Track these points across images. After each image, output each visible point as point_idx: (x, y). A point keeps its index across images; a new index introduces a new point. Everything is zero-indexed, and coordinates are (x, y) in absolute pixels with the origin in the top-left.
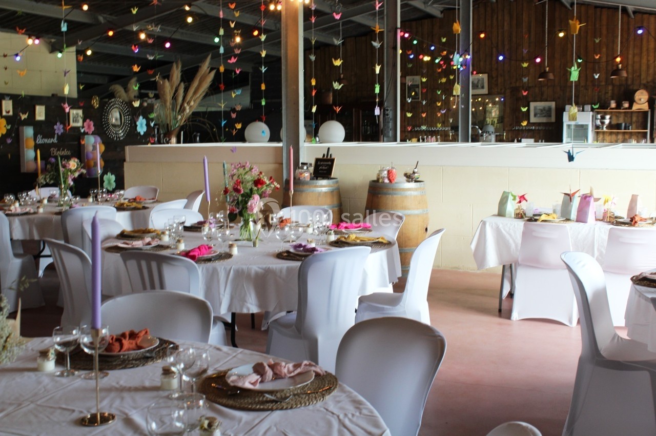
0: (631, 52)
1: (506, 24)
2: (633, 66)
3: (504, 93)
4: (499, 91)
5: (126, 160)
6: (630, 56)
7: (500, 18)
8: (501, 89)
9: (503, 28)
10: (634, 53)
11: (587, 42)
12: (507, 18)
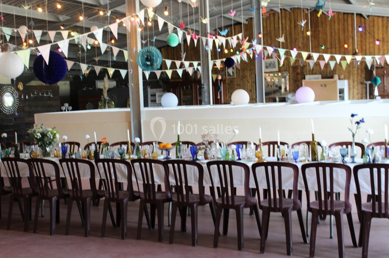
0: (367, 41)
1: (287, 26)
2: (369, 50)
3: (289, 71)
4: (285, 69)
5: (35, 123)
6: (367, 44)
7: (283, 22)
8: (286, 68)
9: (286, 29)
10: (370, 42)
11: (339, 36)
12: (288, 22)
